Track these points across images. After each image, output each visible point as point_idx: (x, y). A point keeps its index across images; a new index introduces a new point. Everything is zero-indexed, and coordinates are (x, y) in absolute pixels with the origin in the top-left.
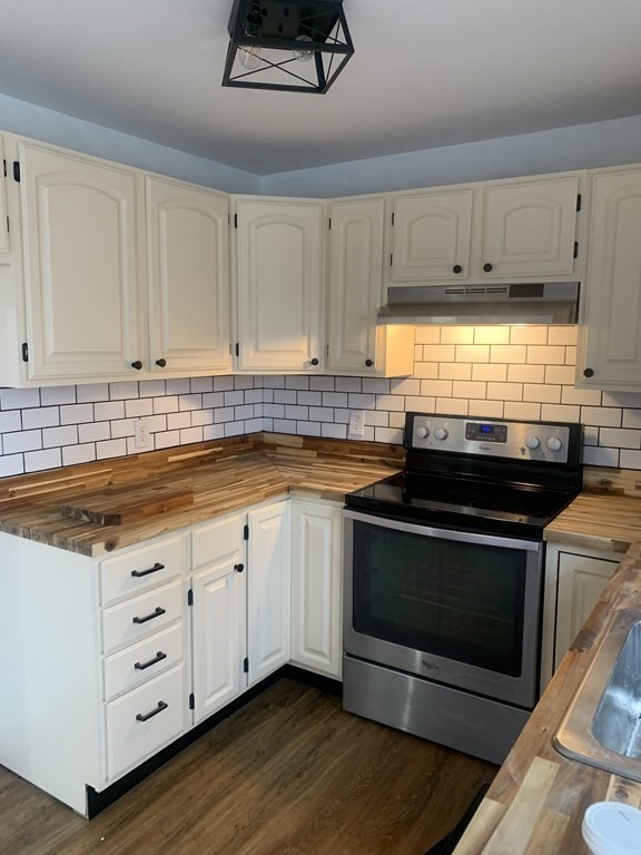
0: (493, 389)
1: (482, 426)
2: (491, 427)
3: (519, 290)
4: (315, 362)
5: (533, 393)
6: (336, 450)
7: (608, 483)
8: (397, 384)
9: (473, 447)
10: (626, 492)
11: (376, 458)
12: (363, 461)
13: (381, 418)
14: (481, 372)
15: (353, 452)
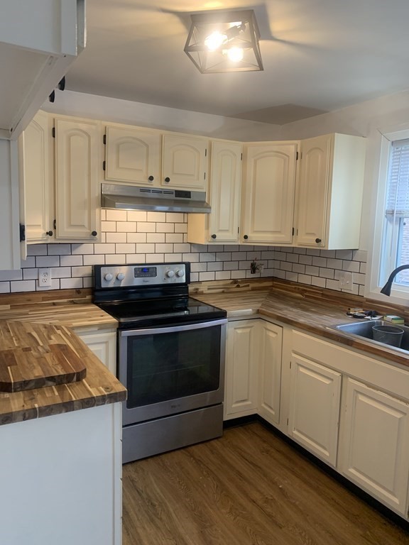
0: (140, 249)
1: (143, 269)
2: (148, 269)
3: (179, 194)
4: (50, 234)
5: (161, 248)
6: (29, 300)
7: (197, 289)
8: (77, 247)
9: (138, 282)
10: (204, 292)
11: (66, 300)
12: (54, 304)
13: (65, 272)
14: (133, 238)
15: (44, 299)
